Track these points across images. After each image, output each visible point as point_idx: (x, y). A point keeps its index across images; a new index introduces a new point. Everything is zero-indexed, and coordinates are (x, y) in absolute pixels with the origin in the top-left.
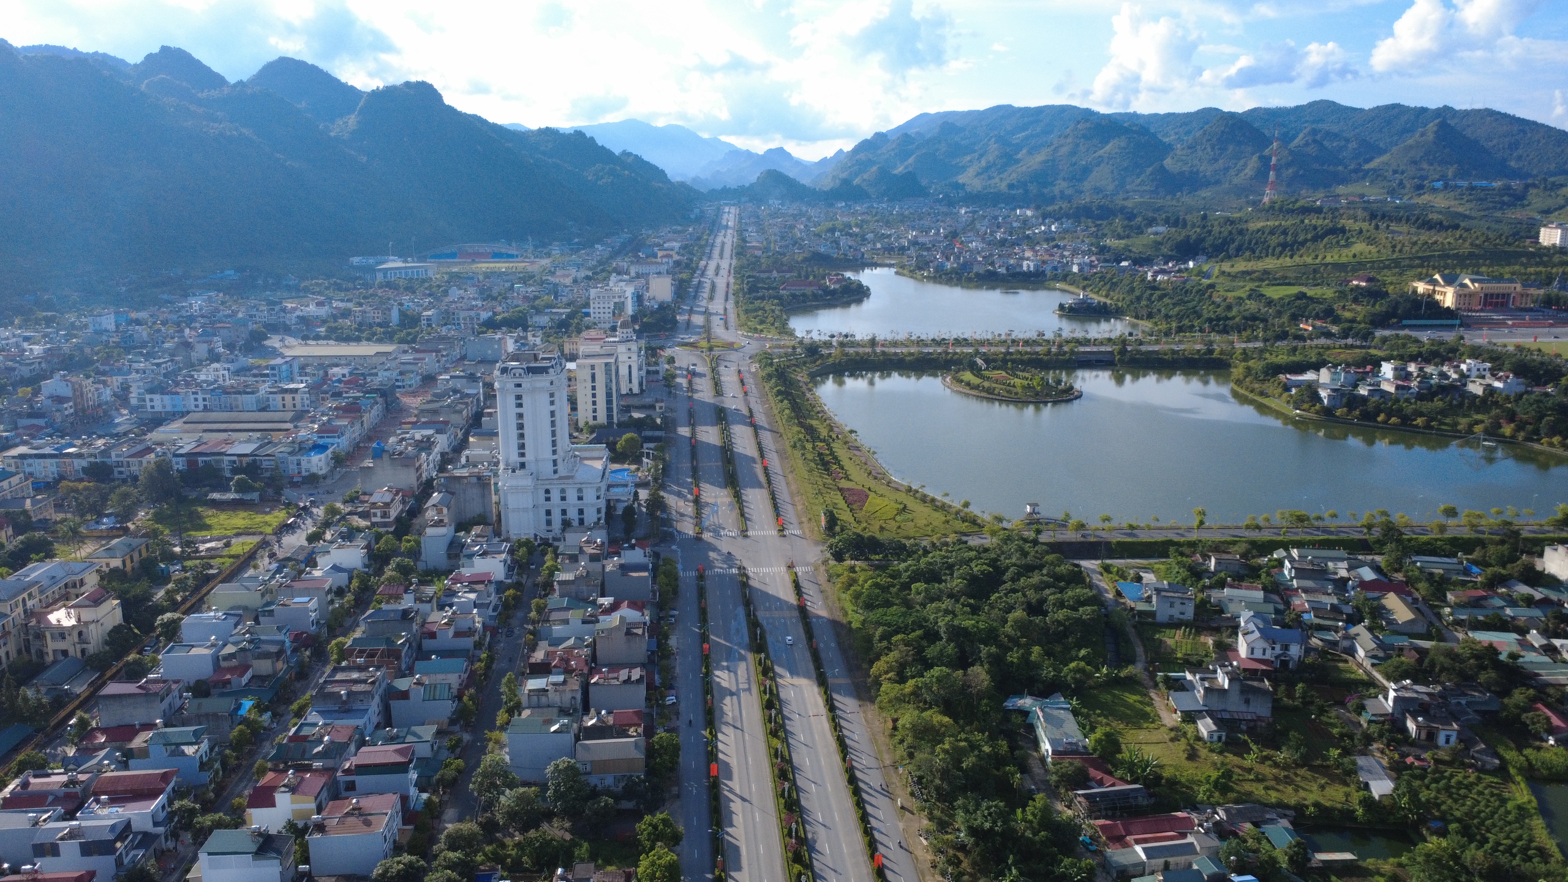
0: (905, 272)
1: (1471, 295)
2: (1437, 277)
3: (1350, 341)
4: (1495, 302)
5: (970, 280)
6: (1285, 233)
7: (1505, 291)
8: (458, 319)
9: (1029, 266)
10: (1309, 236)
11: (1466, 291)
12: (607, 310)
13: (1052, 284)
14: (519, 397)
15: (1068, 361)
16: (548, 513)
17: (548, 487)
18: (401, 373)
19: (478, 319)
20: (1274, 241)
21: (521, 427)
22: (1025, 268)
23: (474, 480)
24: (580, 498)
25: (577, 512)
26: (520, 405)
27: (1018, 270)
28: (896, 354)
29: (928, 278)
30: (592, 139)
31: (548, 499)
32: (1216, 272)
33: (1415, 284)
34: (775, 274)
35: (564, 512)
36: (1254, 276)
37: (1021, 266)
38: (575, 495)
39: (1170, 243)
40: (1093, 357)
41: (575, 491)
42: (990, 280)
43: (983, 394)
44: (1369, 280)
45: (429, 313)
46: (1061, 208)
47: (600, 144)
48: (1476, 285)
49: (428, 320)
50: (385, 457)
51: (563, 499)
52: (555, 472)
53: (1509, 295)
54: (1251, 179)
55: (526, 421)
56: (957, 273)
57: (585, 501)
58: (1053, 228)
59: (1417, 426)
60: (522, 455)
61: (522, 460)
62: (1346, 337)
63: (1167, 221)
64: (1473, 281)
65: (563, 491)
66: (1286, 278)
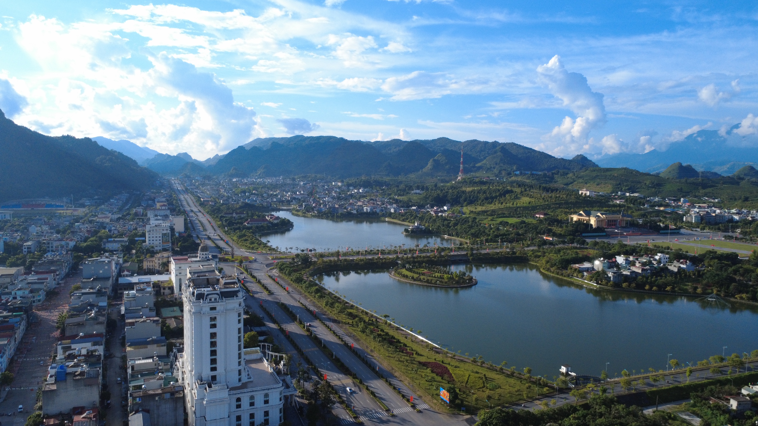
0: (299, 213)
1: (602, 220)
2: (581, 212)
3: (575, 245)
4: (612, 223)
5: (337, 217)
6: (485, 192)
7: (615, 219)
8: (52, 247)
9: (367, 209)
10: (497, 194)
11: (600, 219)
12: (158, 239)
13: (382, 219)
14: (213, 319)
15: (446, 261)
16: (239, 418)
17: (238, 396)
18: (32, 291)
19: (67, 247)
20: (482, 196)
21: (213, 344)
22: (365, 211)
23: (168, 396)
24: (266, 402)
25: (263, 414)
26: (213, 326)
27: (362, 211)
28: (353, 260)
29: (314, 216)
30: (95, 142)
31: (239, 406)
32: (468, 212)
33: (572, 216)
34: (234, 215)
35: (252, 416)
36: (489, 213)
37: (363, 209)
38: (263, 399)
39: (430, 198)
40: (458, 258)
41: (263, 396)
42: (348, 217)
43: (425, 284)
44: (545, 214)
45: (29, 243)
46: (356, 182)
47: (100, 145)
48: (604, 216)
49: (28, 248)
50: (69, 379)
51: (252, 404)
52: (240, 380)
53: (617, 220)
54: (431, 170)
55: (219, 340)
56: (331, 214)
57: (271, 403)
58: (361, 191)
59: (667, 291)
60: (213, 369)
61: (214, 373)
62: (572, 243)
63: (418, 188)
64: (602, 214)
65: (252, 397)
66: (504, 214)
